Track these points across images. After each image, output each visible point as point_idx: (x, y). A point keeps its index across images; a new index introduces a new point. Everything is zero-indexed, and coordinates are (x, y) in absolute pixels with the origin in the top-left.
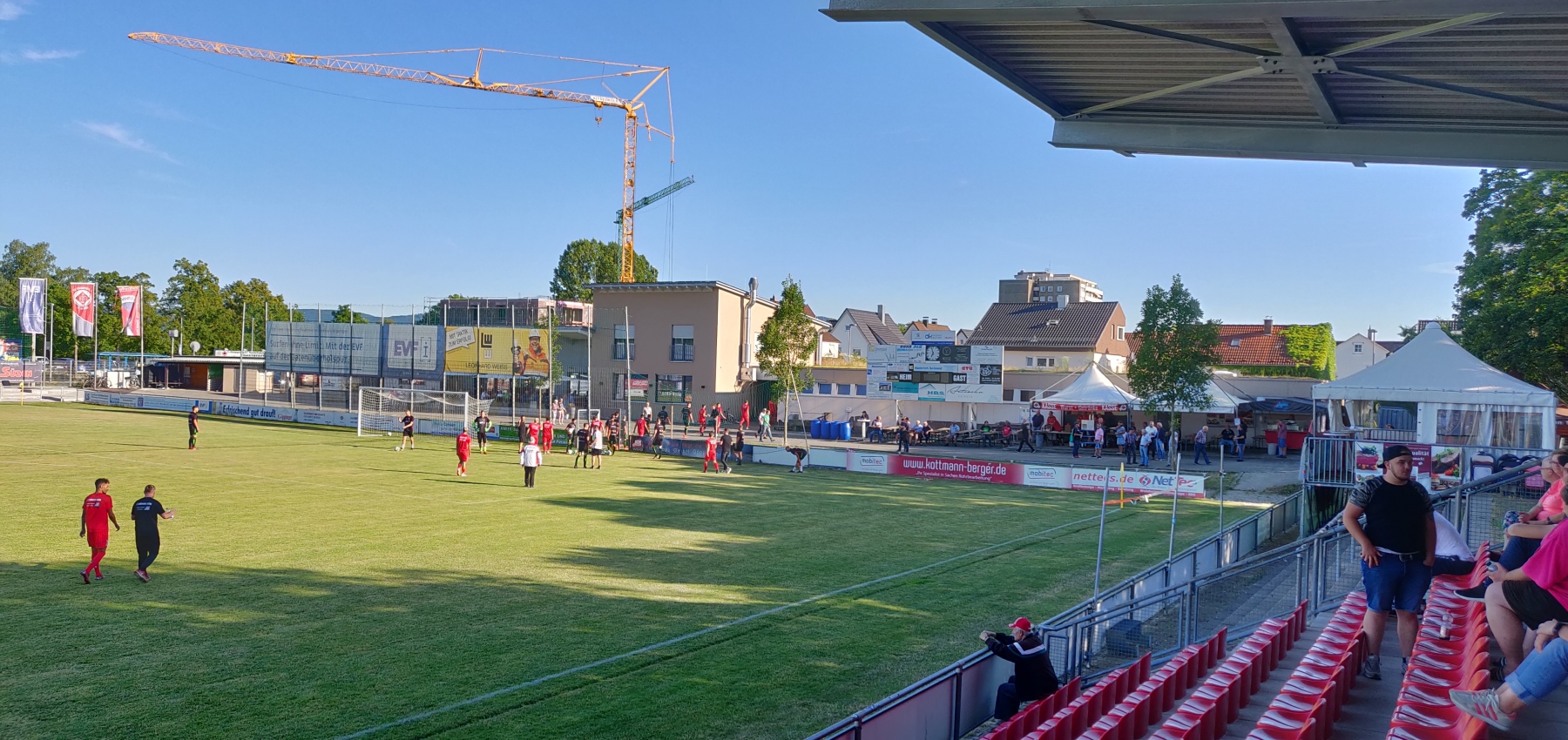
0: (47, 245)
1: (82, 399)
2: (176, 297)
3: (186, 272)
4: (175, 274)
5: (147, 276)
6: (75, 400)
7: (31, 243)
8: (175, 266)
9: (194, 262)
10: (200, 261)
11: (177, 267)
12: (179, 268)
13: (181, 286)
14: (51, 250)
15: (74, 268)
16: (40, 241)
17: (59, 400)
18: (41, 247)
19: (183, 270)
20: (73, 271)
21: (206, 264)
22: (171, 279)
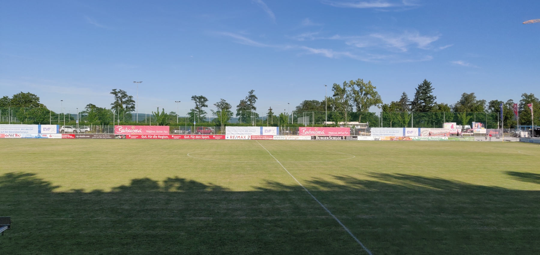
0: (474, 93)
1: (518, 141)
2: (522, 107)
3: (526, 98)
4: (522, 99)
5: (512, 100)
6: (516, 141)
7: (469, 93)
8: (522, 96)
9: (529, 94)
10: (531, 94)
11: (523, 96)
12: (523, 97)
13: (524, 103)
14: (475, 95)
15: (481, 100)
16: (472, 93)
17: (510, 141)
18: (472, 94)
19: (525, 97)
20: (481, 101)
21: (534, 94)
22: (521, 101)
